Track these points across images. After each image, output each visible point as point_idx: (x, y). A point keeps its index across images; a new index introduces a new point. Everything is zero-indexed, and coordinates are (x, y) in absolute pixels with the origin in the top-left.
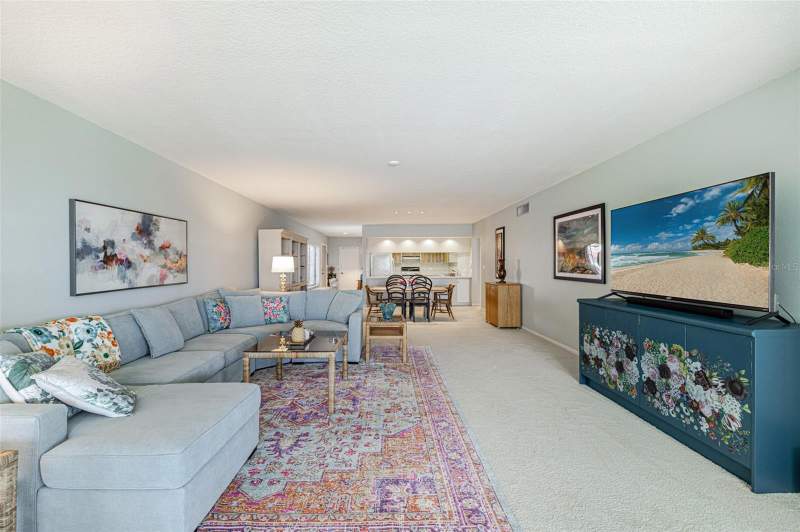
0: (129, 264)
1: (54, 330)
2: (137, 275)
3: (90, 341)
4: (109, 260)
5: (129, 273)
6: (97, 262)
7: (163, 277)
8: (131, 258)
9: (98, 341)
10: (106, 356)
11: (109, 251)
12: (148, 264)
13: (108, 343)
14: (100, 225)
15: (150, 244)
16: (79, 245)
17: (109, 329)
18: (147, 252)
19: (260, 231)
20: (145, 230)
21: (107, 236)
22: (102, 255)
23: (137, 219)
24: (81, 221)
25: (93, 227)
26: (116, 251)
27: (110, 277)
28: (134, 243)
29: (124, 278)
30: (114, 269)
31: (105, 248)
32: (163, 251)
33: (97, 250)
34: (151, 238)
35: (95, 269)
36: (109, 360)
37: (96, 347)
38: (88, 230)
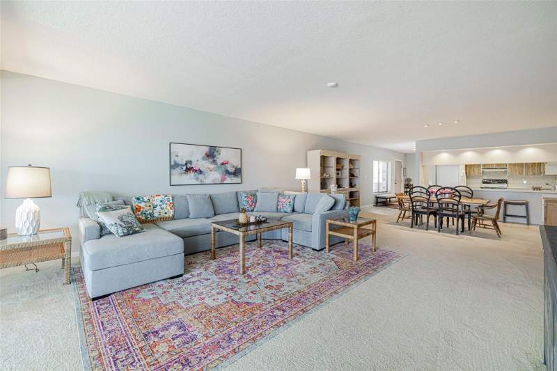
0: (201, 172)
1: (146, 199)
2: (205, 178)
3: (160, 205)
4: (188, 170)
5: (201, 177)
6: (182, 171)
7: (223, 179)
8: (201, 169)
9: (164, 206)
10: (166, 213)
11: (189, 166)
12: (212, 172)
13: (168, 208)
14: (184, 154)
15: (214, 162)
16: (173, 163)
17: (171, 201)
18: (212, 166)
19: (309, 152)
20: (211, 154)
21: (189, 159)
22: (184, 168)
23: (207, 149)
24: (174, 152)
25: (179, 154)
26: (193, 166)
27: (190, 178)
28: (204, 162)
29: (197, 179)
30: (192, 174)
31: (186, 164)
32: (223, 166)
33: (182, 165)
34: (215, 159)
35: (180, 174)
36: (167, 215)
37: (162, 209)
38: (177, 156)
